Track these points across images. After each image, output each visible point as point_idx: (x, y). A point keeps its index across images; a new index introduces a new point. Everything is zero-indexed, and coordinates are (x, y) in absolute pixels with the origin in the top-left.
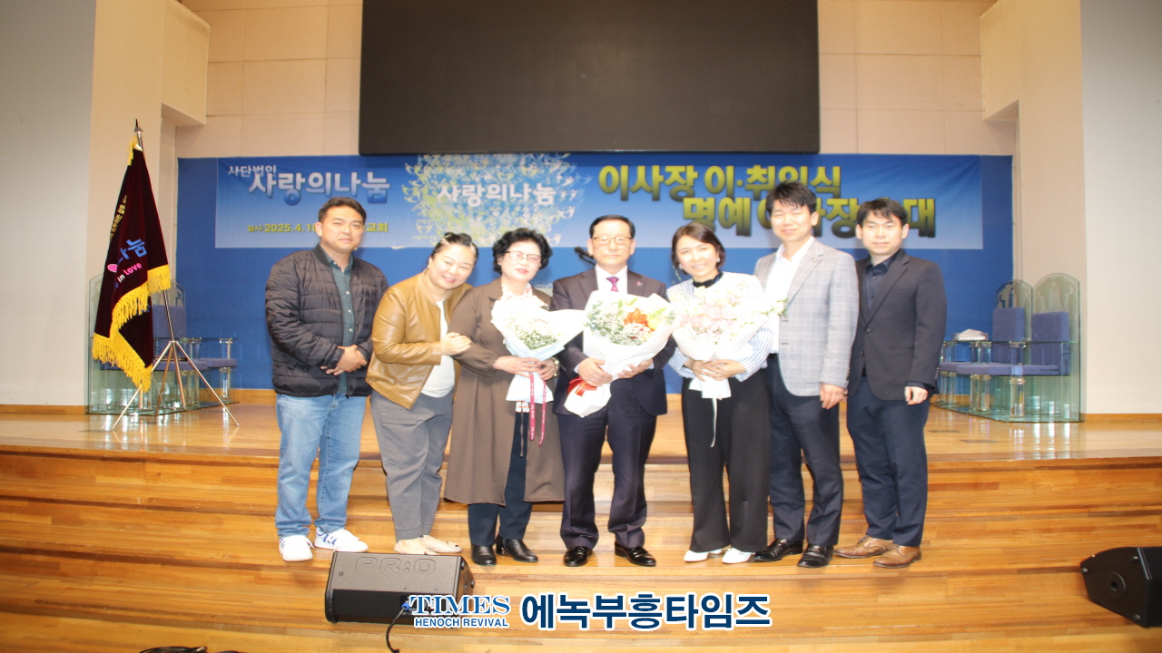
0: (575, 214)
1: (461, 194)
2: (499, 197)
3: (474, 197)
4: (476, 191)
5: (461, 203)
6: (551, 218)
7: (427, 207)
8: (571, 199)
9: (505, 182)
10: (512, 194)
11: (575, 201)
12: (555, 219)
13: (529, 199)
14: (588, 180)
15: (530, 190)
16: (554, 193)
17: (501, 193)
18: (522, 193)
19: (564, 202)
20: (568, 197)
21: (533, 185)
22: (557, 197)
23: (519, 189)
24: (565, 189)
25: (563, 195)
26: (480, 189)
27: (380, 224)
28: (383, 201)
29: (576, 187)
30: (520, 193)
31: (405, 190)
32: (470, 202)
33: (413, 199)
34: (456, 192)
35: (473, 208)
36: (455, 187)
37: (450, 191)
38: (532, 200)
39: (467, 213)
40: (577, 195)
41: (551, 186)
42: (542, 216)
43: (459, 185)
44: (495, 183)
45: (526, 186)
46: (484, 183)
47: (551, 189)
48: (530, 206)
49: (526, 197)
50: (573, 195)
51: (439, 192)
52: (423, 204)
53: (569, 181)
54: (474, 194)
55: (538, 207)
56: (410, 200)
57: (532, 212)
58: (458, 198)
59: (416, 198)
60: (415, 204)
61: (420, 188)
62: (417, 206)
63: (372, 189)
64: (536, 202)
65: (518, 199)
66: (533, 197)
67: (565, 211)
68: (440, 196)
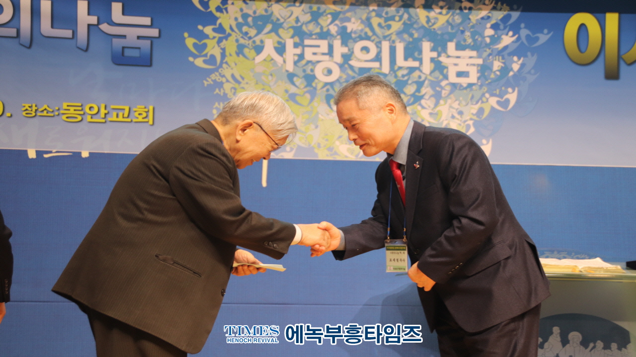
0: (517, 102)
1: (301, 56)
2: (376, 65)
3: (326, 62)
4: (330, 52)
5: (302, 74)
6: (474, 109)
7: (233, 76)
8: (511, 74)
9: (385, 37)
10: (400, 61)
11: (518, 76)
12: (481, 111)
13: (432, 72)
14: (543, 38)
15: (434, 55)
16: (480, 61)
17: (378, 58)
18: (421, 61)
19: (498, 79)
20: (505, 70)
21: (440, 45)
22: (484, 69)
23: (413, 51)
24: (500, 53)
25: (497, 65)
26: (339, 49)
27: (140, 108)
28: (146, 61)
29: (519, 50)
30: (415, 59)
31: (190, 42)
32: (319, 72)
33: (205, 62)
34: (291, 52)
35: (326, 84)
36: (289, 43)
37: (281, 49)
38: (437, 73)
39: (313, 93)
40: (523, 65)
41: (473, 48)
42: (456, 105)
43: (297, 39)
44: (368, 38)
45: (426, 46)
46: (346, 37)
47: (474, 53)
48: (435, 85)
49: (427, 67)
50: (516, 67)
51: (259, 49)
52: (227, 72)
53: (507, 40)
54: (327, 57)
55: (448, 88)
56: (199, 62)
57: (437, 96)
58: (295, 63)
59: (212, 60)
60: (211, 72)
61: (220, 41)
62: (213, 76)
63: (124, 37)
64: (446, 77)
65: (412, 70)
66: (439, 67)
67: (501, 96)
68: (259, 58)
